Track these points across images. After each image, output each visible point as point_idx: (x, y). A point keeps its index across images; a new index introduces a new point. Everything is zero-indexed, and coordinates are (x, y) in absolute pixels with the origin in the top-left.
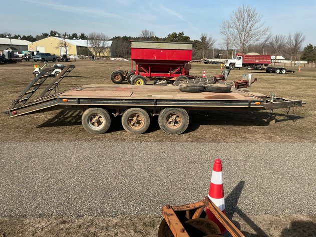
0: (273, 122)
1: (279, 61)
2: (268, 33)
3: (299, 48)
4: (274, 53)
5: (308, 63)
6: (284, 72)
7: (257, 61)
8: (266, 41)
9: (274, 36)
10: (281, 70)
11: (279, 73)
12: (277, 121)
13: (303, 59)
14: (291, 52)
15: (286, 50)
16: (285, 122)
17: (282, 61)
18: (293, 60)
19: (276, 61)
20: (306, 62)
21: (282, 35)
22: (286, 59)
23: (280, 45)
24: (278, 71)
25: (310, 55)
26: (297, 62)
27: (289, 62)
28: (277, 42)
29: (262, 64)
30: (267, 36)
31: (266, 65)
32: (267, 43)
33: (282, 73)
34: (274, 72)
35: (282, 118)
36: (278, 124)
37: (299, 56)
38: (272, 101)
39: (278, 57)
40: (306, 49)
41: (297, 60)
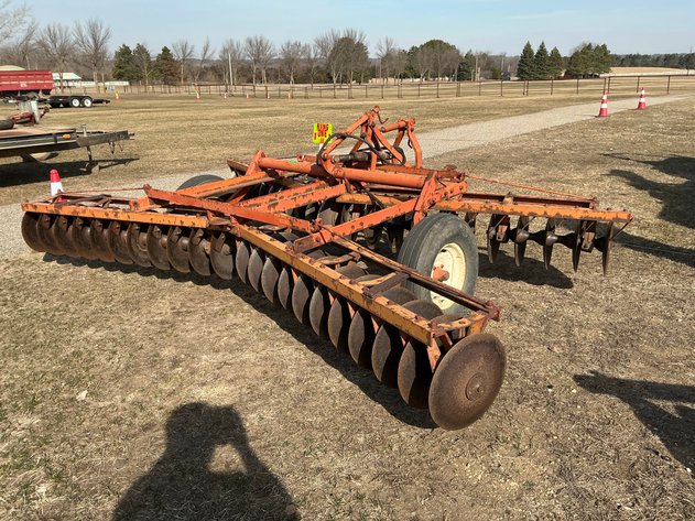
0: (95, 169)
1: (71, 84)
2: (28, 19)
3: (104, 52)
4: (54, 66)
5: (131, 84)
6: (88, 103)
7: (23, 85)
8: (28, 38)
9: (42, 27)
10: (81, 99)
11: (79, 107)
12: (101, 168)
13: (119, 77)
14: (90, 63)
15: (80, 60)
16: (114, 168)
17: (77, 84)
18: (100, 80)
19: (65, 84)
20: (127, 83)
21: (59, 25)
22: (84, 79)
23: (63, 48)
24: (76, 103)
25: (129, 68)
26: (107, 84)
27: (92, 84)
28: (54, 42)
29: (37, 91)
30: (26, 26)
31: (46, 92)
32: (32, 42)
33: (84, 106)
34: (68, 105)
35: (107, 164)
36: (103, 171)
37: (109, 71)
38: (85, 135)
39: (67, 76)
40: (118, 54)
41: (107, 80)
